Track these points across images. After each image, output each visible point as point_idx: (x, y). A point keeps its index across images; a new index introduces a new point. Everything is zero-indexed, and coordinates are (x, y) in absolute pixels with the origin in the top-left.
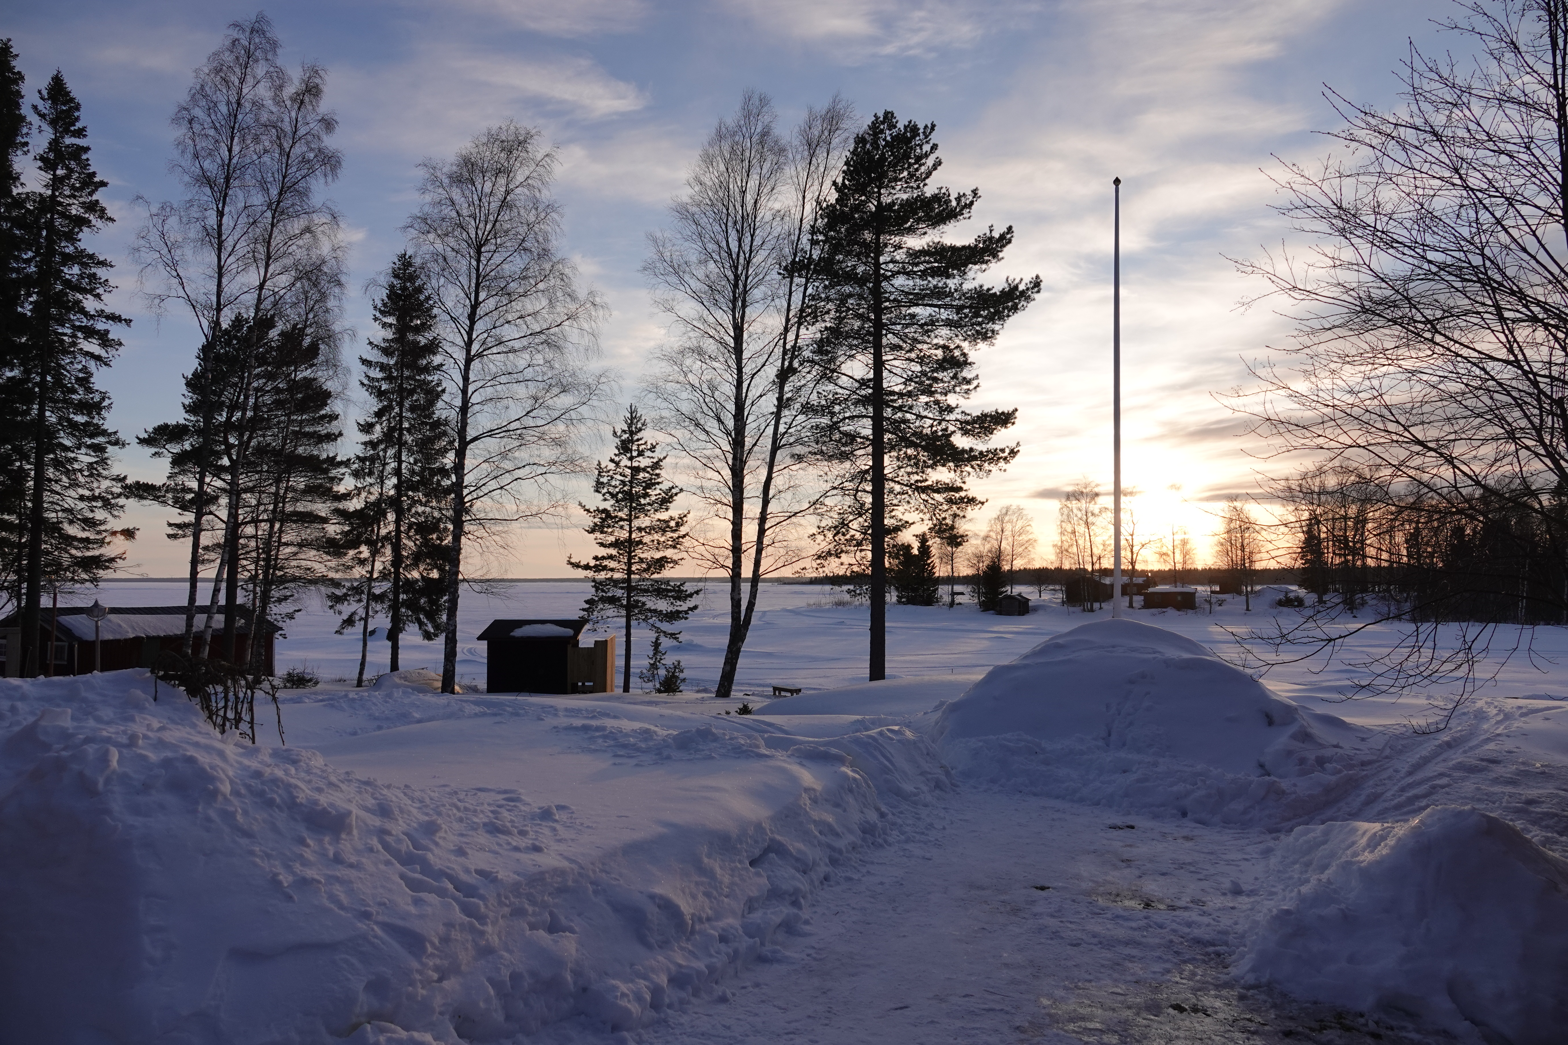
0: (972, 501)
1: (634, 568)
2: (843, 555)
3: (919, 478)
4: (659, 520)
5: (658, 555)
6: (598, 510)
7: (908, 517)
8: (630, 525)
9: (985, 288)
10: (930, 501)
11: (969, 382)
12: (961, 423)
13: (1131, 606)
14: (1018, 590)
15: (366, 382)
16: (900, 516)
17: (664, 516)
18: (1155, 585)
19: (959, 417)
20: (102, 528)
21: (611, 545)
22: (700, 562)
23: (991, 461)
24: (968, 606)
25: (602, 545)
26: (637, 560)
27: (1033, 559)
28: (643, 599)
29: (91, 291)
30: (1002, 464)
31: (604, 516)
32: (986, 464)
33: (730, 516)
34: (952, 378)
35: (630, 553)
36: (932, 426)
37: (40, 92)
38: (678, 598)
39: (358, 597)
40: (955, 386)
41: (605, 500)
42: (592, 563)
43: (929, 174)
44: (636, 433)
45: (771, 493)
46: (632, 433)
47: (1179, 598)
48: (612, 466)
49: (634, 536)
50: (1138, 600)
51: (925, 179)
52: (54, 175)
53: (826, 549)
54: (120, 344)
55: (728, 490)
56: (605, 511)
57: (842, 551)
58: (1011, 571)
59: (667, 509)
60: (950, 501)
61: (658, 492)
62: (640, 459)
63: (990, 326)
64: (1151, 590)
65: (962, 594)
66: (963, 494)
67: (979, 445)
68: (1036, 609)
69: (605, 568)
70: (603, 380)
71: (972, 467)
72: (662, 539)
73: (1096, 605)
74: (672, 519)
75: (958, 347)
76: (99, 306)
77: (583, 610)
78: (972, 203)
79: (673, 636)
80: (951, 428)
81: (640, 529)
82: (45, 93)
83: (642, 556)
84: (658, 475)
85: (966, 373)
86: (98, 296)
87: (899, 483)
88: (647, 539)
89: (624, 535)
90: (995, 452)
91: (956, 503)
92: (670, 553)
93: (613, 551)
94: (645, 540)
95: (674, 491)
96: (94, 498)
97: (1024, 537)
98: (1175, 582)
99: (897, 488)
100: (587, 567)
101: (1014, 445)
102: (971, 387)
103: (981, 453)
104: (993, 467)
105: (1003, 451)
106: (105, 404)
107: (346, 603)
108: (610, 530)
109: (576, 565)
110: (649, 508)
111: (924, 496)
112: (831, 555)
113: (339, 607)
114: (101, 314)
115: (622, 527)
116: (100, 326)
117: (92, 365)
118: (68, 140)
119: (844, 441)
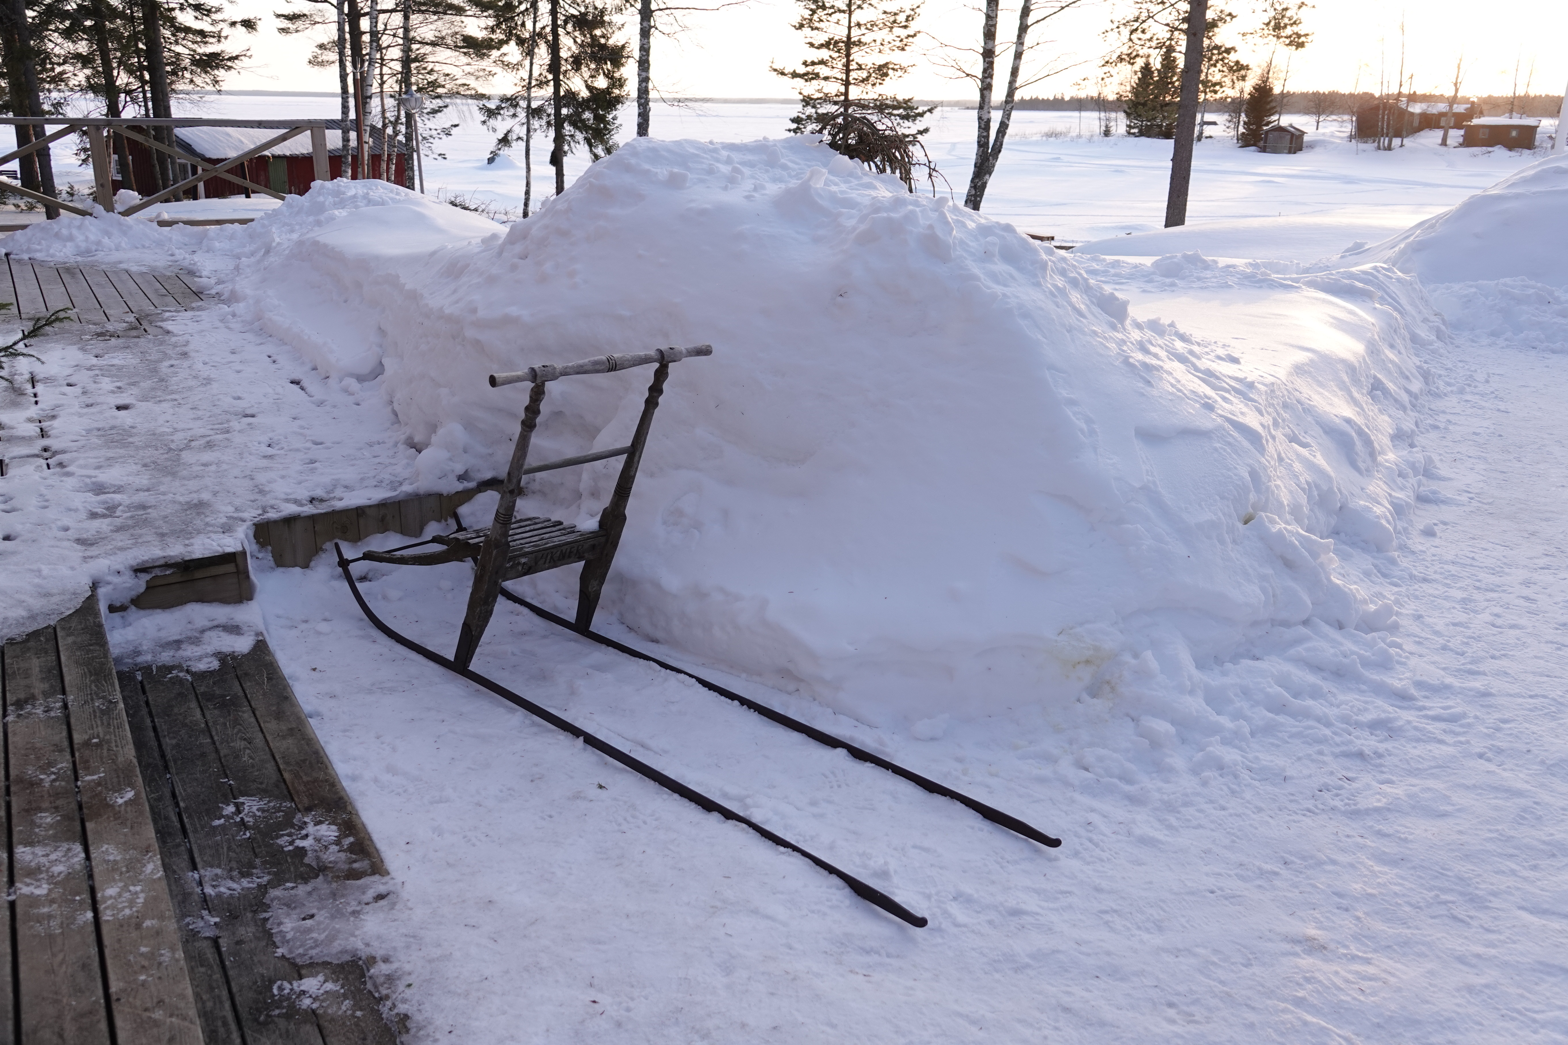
8: (849, 18)
13: (1444, 143)
14: (1290, 119)
18: (1481, 114)
20: (218, 16)
21: (823, 46)
24: (1221, 140)
25: (812, 45)
26: (856, 65)
35: (847, 56)
38: (906, 117)
39: (512, 111)
42: (802, 70)
47: (1514, 134)
49: (852, 33)
50: (1456, 135)
58: (1282, 94)
64: (1476, 121)
65: (1214, 123)
68: (1312, 146)
69: (816, 76)
73: (1396, 142)
74: (901, 10)
81: (861, 24)
88: (869, 38)
93: (824, 54)
94: (863, 39)
98: (1511, 111)
100: (793, 75)
107: (499, 117)
108: (822, 25)
109: (781, 72)
113: (492, 122)
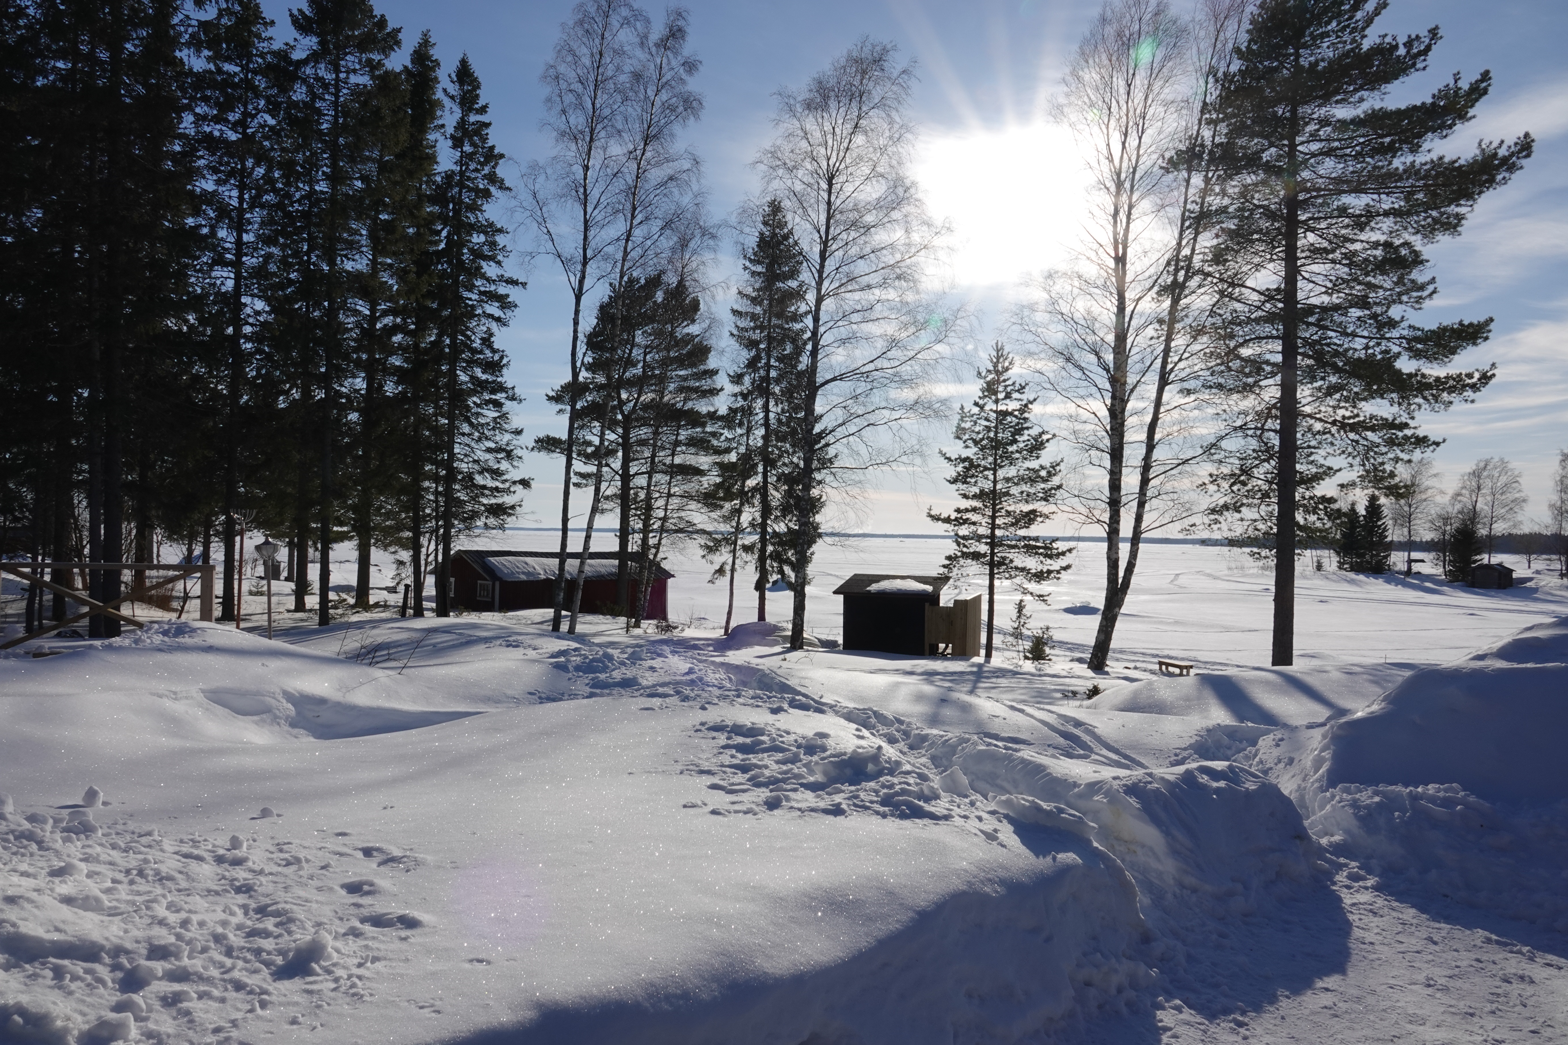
0: (1421, 441)
1: (998, 522)
2: (1243, 509)
3: (1348, 414)
4: (1028, 469)
5: (1027, 508)
6: (960, 458)
7: (1332, 462)
8: (995, 474)
9: (1446, 160)
10: (1362, 442)
11: (1422, 288)
12: (1409, 341)
14: (1497, 559)
15: (735, 332)
16: (1321, 461)
17: (1034, 464)
19: (1405, 333)
20: (504, 477)
21: (975, 497)
22: (1071, 516)
23: (1451, 390)
24: (1429, 575)
25: (965, 496)
26: (1003, 512)
27: (1521, 522)
28: (1011, 556)
29: (492, 258)
30: (1469, 393)
31: (967, 464)
32: (1445, 394)
33: (1107, 463)
34: (1396, 284)
35: (994, 505)
36: (1367, 348)
37: (449, 76)
38: (1049, 556)
40: (1400, 294)
41: (967, 447)
42: (954, 516)
43: (1369, 21)
44: (1001, 373)
45: (1157, 437)
46: (997, 372)
48: (976, 410)
49: (999, 487)
51: (1364, 29)
52: (462, 152)
53: (1221, 502)
54: (516, 306)
55: (1104, 434)
56: (966, 459)
57: (1242, 505)
58: (1490, 537)
59: (1038, 458)
60: (1391, 442)
61: (1026, 437)
62: (1008, 401)
63: (1453, 209)
65: (1422, 561)
66: (1408, 432)
67: (1435, 371)
68: (1522, 583)
69: (966, 521)
70: (961, 314)
71: (1425, 398)
72: (1032, 491)
74: (1042, 467)
75: (1406, 244)
76: (500, 272)
77: (944, 566)
78: (1428, 48)
79: (1041, 597)
80: (1395, 349)
81: (1007, 480)
82: (454, 76)
83: (1009, 509)
84: (1026, 419)
85: (1418, 275)
86: (499, 263)
87: (1320, 420)
88: (1015, 490)
89: (988, 485)
90: (1459, 378)
91: (1399, 445)
92: (1040, 506)
93: (976, 503)
94: (1012, 491)
95: (1045, 437)
96: (499, 450)
97: (1510, 496)
99: (1318, 426)
100: (947, 520)
101: (1487, 368)
102: (1425, 293)
103: (1438, 379)
104: (1454, 397)
105: (1470, 376)
106: (504, 361)
107: (717, 553)
108: (973, 480)
109: (936, 518)
110: (1017, 455)
111: (1352, 436)
112: (1228, 509)
114: (501, 278)
115: (986, 478)
116: (502, 290)
117: (494, 326)
118: (473, 118)
119: (1247, 370)
